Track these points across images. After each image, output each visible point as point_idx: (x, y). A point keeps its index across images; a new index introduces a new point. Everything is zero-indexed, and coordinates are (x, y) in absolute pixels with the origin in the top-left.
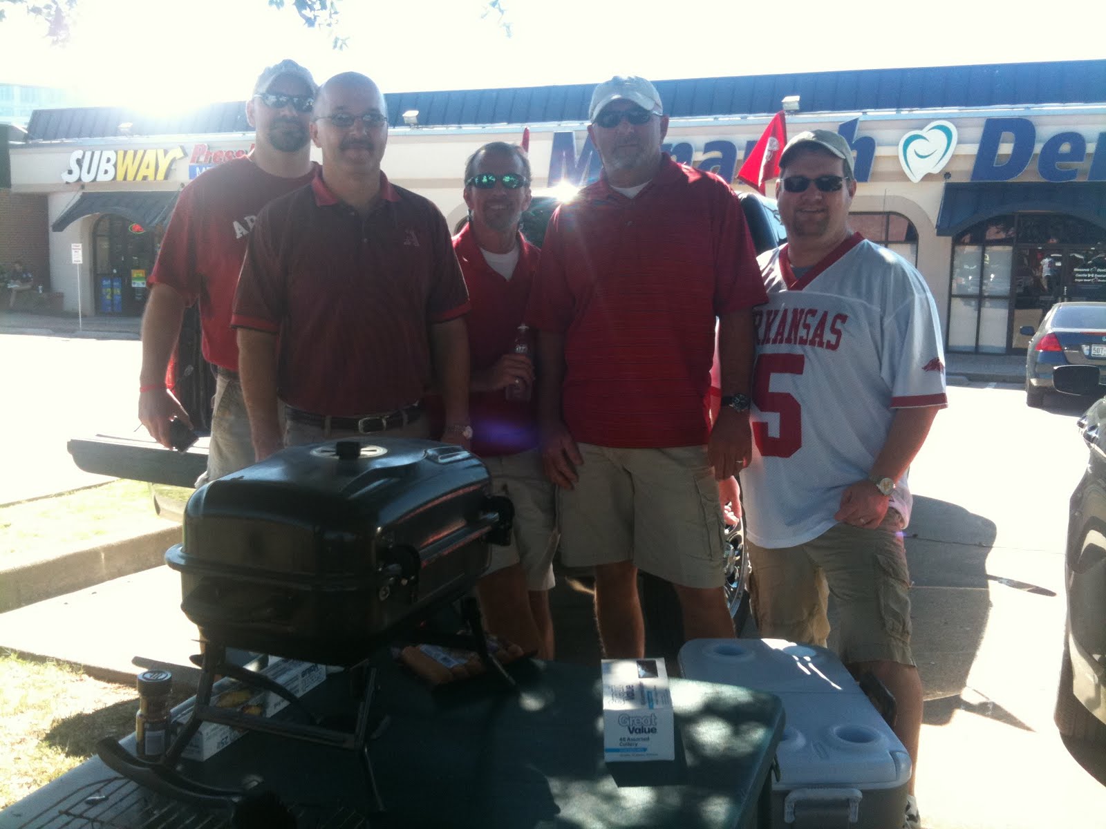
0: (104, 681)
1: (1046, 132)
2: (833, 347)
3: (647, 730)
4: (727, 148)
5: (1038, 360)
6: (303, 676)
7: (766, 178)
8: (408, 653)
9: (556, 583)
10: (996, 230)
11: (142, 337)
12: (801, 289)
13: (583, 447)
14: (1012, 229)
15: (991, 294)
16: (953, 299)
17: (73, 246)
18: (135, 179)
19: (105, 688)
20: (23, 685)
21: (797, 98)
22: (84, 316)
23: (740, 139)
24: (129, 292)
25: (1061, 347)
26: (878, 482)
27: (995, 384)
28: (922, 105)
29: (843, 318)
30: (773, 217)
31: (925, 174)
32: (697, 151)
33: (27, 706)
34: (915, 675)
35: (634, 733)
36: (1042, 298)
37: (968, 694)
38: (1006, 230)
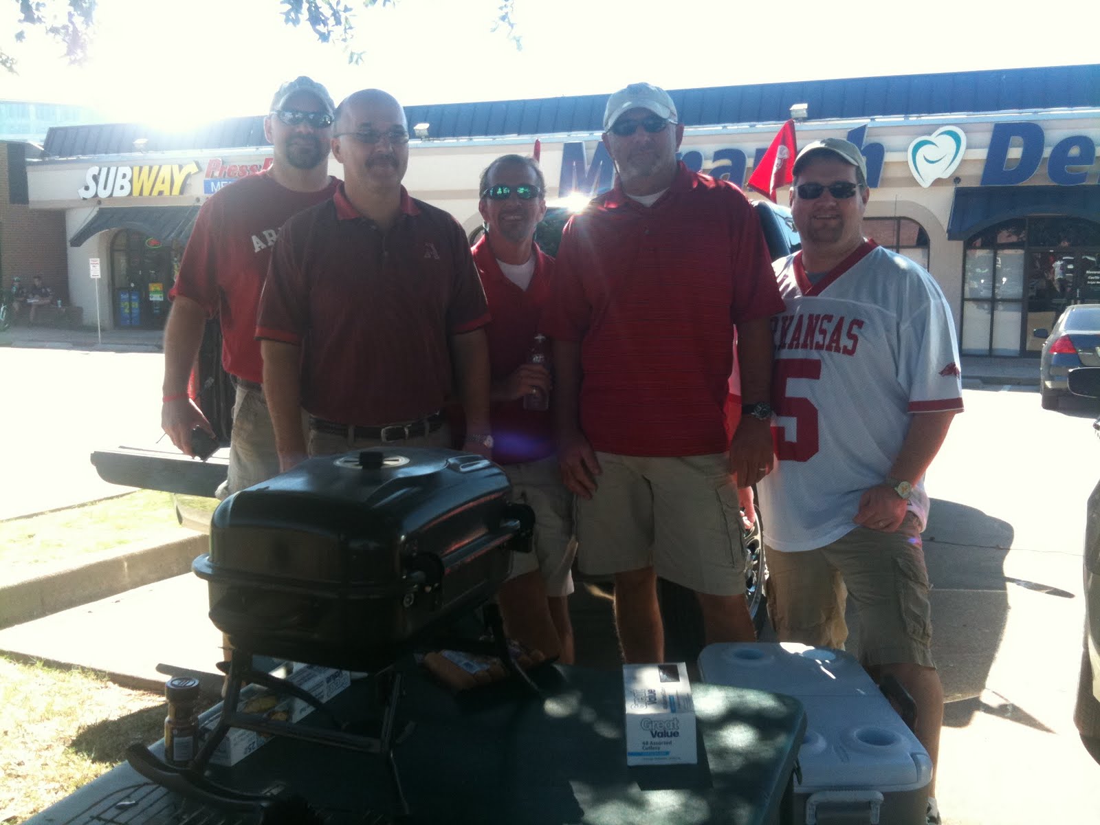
0: (129, 688)
1: (1055, 136)
2: (851, 352)
3: (669, 734)
4: (736, 156)
5: (1052, 363)
6: (328, 682)
7: (777, 186)
8: (431, 659)
9: (575, 589)
10: (1007, 234)
11: (165, 350)
12: (817, 294)
13: (602, 456)
14: (1024, 232)
15: (1004, 298)
16: (966, 303)
17: (91, 261)
18: (150, 194)
19: (130, 695)
20: (49, 692)
21: (805, 106)
22: (102, 330)
23: (750, 147)
24: (146, 304)
25: (1075, 349)
26: (897, 486)
27: (1009, 386)
28: (930, 110)
29: (860, 324)
30: (784, 224)
31: (935, 178)
32: (706, 159)
33: (52, 714)
34: (936, 677)
35: (657, 737)
36: (1055, 301)
37: (987, 697)
38: (1017, 234)
